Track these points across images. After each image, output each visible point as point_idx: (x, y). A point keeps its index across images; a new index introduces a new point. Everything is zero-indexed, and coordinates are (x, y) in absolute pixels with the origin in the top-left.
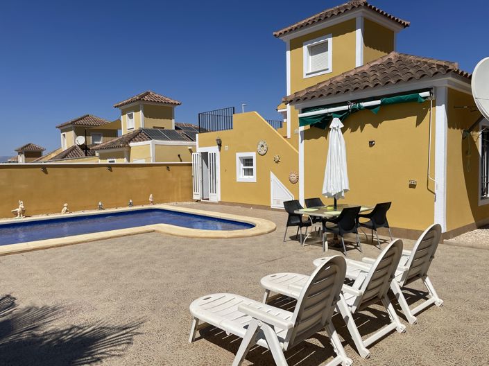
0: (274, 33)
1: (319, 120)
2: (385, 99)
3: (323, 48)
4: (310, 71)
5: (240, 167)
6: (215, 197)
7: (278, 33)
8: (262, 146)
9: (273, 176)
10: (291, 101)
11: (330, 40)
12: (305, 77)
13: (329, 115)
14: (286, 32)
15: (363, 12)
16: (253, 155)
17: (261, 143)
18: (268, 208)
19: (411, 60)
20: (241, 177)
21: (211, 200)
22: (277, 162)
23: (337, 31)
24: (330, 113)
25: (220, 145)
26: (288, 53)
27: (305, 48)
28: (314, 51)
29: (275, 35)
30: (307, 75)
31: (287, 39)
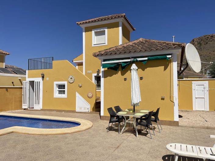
0: (77, 23)
1: (112, 66)
3: (103, 33)
4: (95, 44)
5: (56, 89)
6: (39, 107)
7: (79, 23)
8: (71, 78)
9: (77, 94)
10: (98, 55)
11: (106, 30)
12: (93, 46)
13: (119, 63)
14: (83, 23)
15: (123, 20)
16: (65, 83)
17: (71, 77)
18: (74, 112)
19: (153, 42)
20: (57, 95)
21: (35, 108)
22: (80, 87)
23: (110, 26)
24: (120, 63)
25: (43, 77)
26: (84, 33)
27: (93, 32)
28: (97, 34)
29: (78, 24)
30: (94, 45)
31: (83, 26)
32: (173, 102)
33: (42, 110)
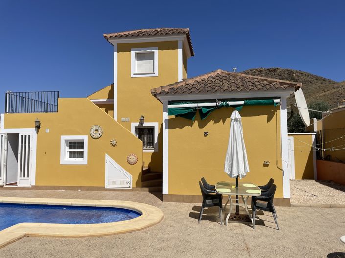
0: (104, 35)
2: (247, 101)
3: (151, 56)
4: (136, 73)
5: (65, 150)
7: (108, 36)
8: (97, 130)
9: (108, 158)
11: (156, 52)
12: (132, 76)
13: (198, 108)
14: (116, 36)
15: (184, 37)
16: (85, 138)
17: (95, 128)
20: (65, 160)
22: (114, 146)
23: (162, 46)
24: (199, 107)
25: (38, 127)
26: (116, 54)
27: (133, 53)
28: (139, 57)
29: (105, 37)
30: (134, 74)
31: (115, 42)
32: (282, 170)
33: (33, 187)
